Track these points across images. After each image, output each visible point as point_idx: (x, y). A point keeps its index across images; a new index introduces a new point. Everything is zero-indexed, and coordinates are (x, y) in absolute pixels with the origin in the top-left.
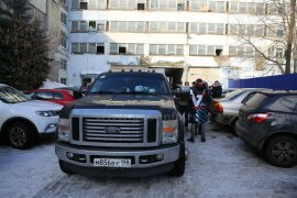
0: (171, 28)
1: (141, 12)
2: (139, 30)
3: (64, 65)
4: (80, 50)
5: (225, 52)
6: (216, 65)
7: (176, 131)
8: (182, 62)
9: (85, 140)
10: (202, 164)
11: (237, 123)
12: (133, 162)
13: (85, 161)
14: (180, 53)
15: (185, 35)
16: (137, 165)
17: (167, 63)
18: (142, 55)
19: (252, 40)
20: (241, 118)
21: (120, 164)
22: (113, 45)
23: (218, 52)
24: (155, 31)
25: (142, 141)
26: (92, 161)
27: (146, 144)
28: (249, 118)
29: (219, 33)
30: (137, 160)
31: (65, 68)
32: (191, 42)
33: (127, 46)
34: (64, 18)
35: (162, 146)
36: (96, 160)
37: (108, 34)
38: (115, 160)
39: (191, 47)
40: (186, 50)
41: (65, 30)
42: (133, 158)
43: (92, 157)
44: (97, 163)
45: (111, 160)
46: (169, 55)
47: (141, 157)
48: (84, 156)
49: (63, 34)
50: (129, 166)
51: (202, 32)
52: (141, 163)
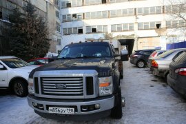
0: (125, 13)
1: (104, 5)
2: (104, 17)
3: (59, 42)
4: (68, 32)
5: (163, 26)
6: (157, 35)
7: (112, 85)
8: (133, 35)
9: (43, 93)
10: (139, 108)
11: (168, 76)
12: (76, 110)
13: (43, 109)
14: (131, 29)
15: (134, 17)
16: (79, 112)
17: (123, 36)
18: (107, 32)
19: (182, 14)
20: (170, 72)
21: (66, 111)
22: (88, 27)
23: (158, 26)
24: (114, 16)
25: (82, 94)
26: (48, 109)
27: (85, 96)
28: (176, 71)
29: (158, 13)
30: (79, 108)
31: (60, 44)
32: (138, 21)
33: (96, 27)
34: (57, 14)
35: (99, 97)
36: (50, 108)
37: (84, 21)
38: (63, 109)
39: (139, 25)
40: (136, 27)
41: (58, 21)
42: (75, 107)
43: (48, 106)
44: (51, 110)
45: (60, 109)
46: (124, 31)
47: (82, 107)
48: (42, 105)
49: (57, 23)
50: (73, 113)
51: (146, 14)
52: (82, 111)
